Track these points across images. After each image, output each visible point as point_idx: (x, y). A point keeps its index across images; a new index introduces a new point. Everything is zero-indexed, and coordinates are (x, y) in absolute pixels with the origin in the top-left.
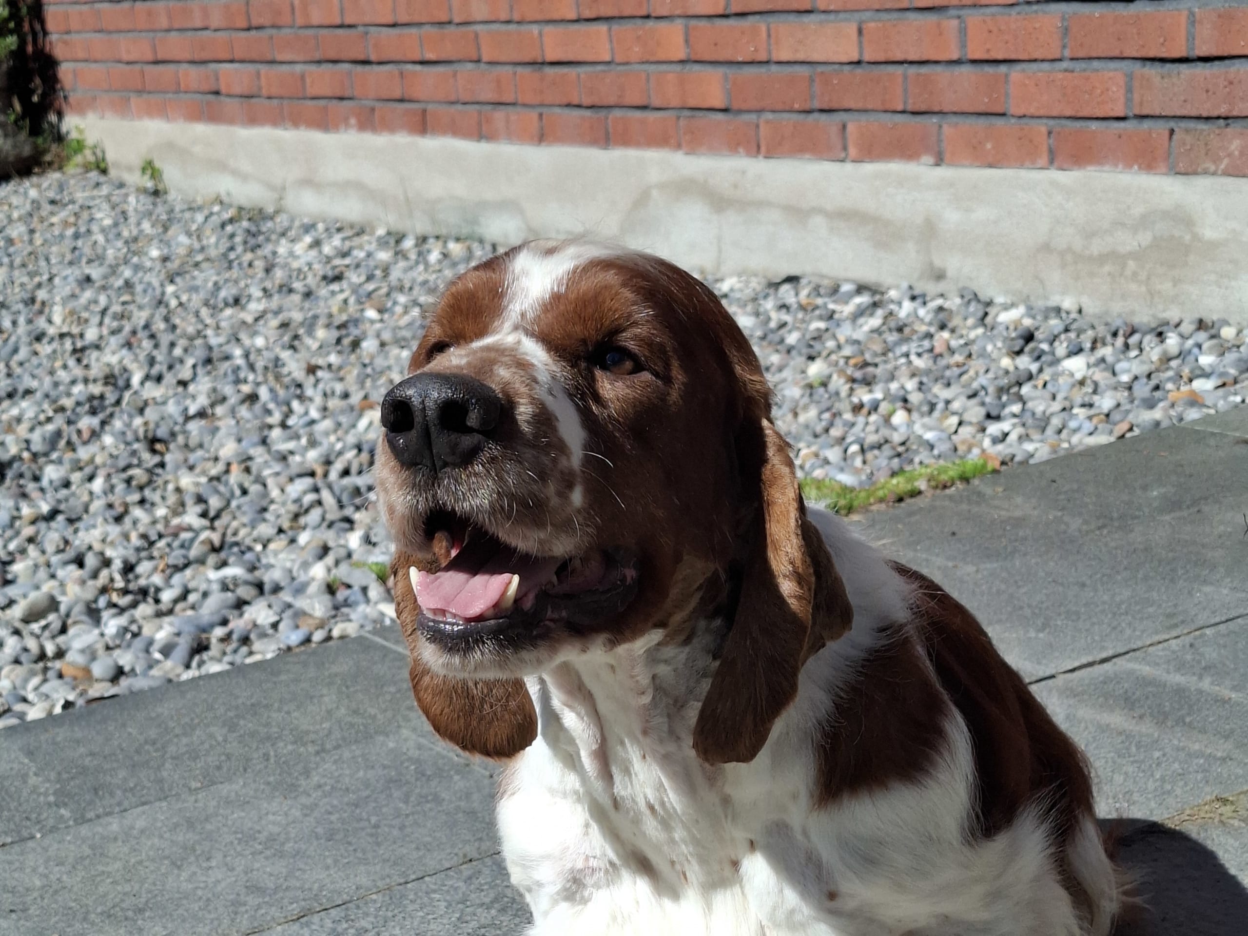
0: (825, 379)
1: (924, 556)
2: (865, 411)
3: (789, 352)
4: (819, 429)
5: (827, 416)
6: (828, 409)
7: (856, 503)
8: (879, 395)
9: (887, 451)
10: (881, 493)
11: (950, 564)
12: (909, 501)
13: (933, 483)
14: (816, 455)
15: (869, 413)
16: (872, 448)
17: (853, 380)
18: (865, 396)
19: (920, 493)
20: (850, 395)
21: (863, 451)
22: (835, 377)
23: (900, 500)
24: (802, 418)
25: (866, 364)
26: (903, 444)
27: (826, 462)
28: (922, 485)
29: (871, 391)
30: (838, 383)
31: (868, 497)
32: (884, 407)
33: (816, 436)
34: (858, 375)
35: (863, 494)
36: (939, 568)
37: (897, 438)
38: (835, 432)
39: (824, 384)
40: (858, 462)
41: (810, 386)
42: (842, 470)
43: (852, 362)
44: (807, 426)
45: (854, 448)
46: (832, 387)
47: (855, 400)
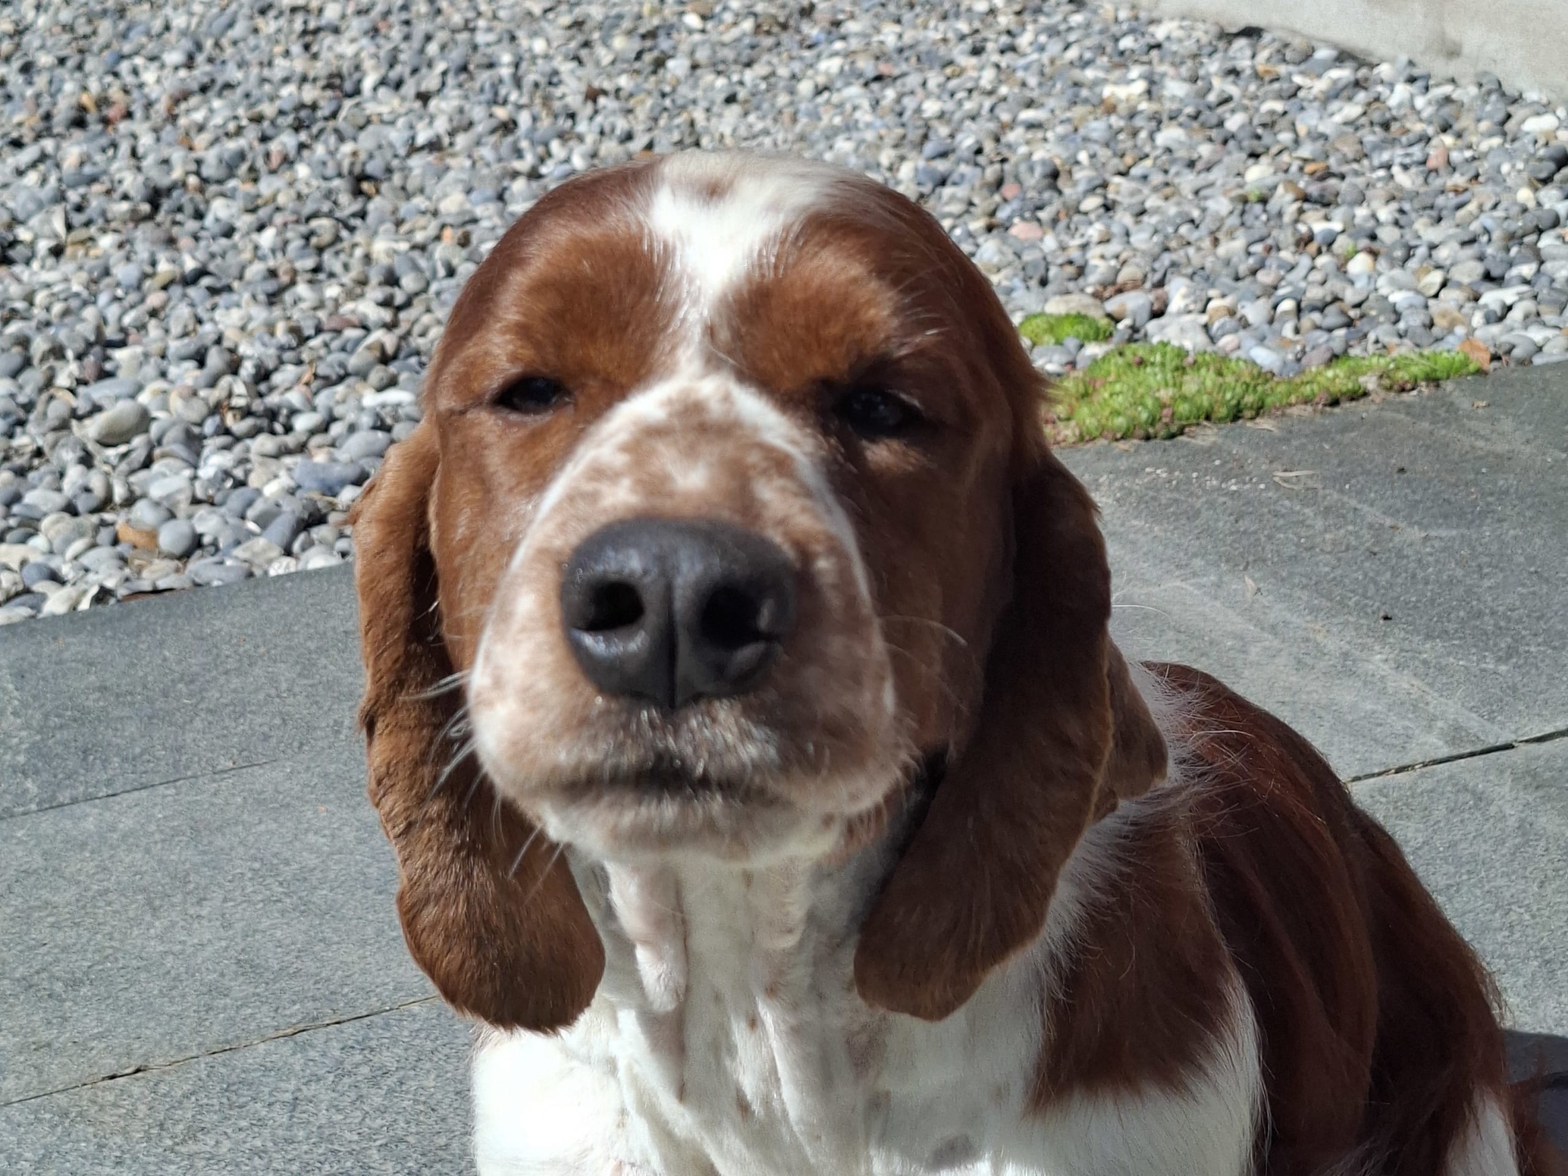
0: (1265, 191)
1: (1353, 503)
2: (1313, 247)
3: (1225, 142)
4: (1243, 269)
5: (1258, 248)
6: (1262, 240)
7: (1269, 401)
8: (1336, 226)
9: (1332, 316)
10: (1307, 390)
11: (1389, 522)
12: (1346, 405)
13: (1387, 382)
14: (1232, 313)
15: (1319, 252)
16: (1314, 309)
17: (1306, 198)
18: (1317, 224)
19: (1366, 394)
20: (1296, 221)
21: (1299, 310)
22: (1280, 190)
23: (1335, 403)
24: (1222, 250)
25: (1328, 174)
26: (1358, 305)
27: (1245, 324)
28: (1370, 382)
29: (1327, 218)
30: (1284, 200)
31: (1289, 395)
32: (1342, 244)
33: (1237, 279)
34: (1314, 189)
35: (1281, 389)
36: (1371, 526)
37: (1351, 296)
38: (1265, 277)
39: (1264, 201)
40: (1288, 331)
41: (1245, 200)
42: (1262, 340)
43: (1309, 168)
44: (1227, 263)
45: (1288, 305)
46: (1273, 205)
47: (1302, 228)
